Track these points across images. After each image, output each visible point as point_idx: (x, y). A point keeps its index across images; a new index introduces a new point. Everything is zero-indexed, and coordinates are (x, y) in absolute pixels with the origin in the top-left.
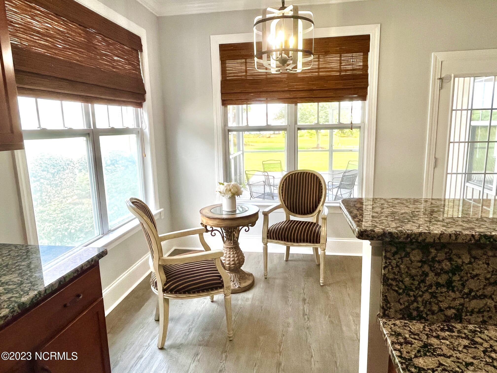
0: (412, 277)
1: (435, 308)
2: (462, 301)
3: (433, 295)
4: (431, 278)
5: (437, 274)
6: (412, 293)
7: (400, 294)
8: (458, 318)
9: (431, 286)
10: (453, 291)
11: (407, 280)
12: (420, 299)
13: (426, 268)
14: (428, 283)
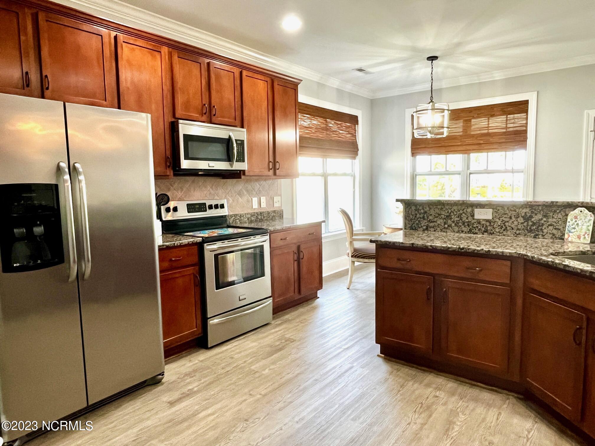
0: (413, 216)
1: (420, 226)
2: (428, 223)
3: (419, 221)
4: (418, 216)
5: (420, 214)
6: (413, 221)
7: (409, 221)
8: (427, 229)
9: (418, 218)
10: (425, 220)
11: (411, 216)
12: (415, 223)
13: (417, 212)
14: (417, 217)
